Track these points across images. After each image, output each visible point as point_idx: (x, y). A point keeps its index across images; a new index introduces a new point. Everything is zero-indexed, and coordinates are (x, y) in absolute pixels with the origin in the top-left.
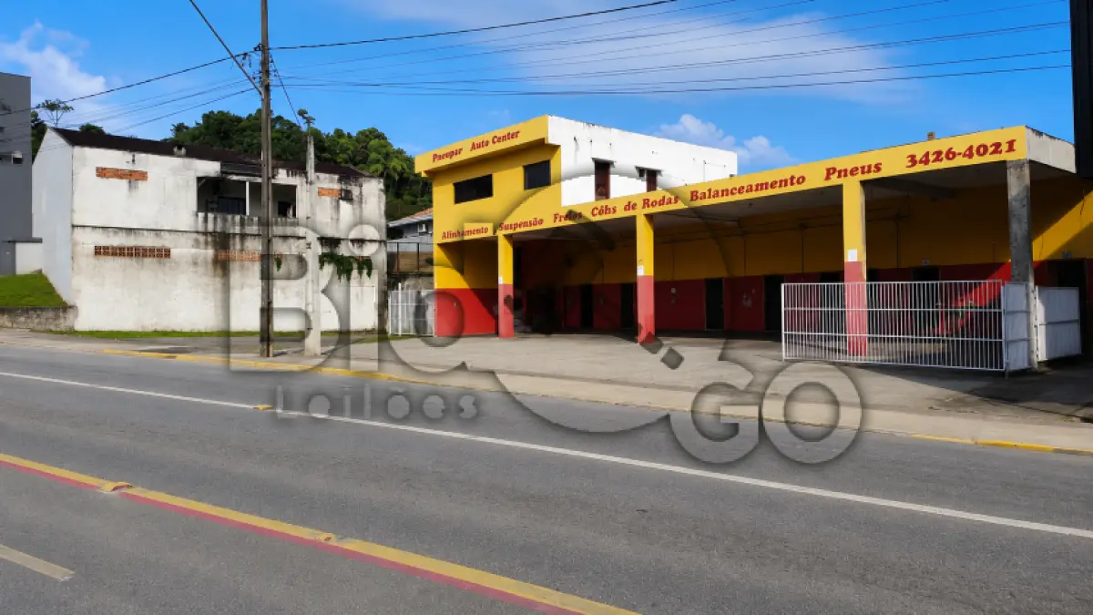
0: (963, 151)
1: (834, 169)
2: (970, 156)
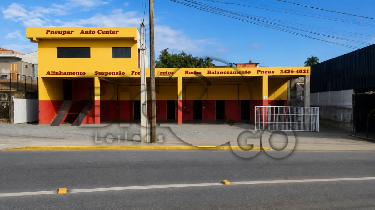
0: (296, 71)
1: (260, 71)
2: (298, 73)
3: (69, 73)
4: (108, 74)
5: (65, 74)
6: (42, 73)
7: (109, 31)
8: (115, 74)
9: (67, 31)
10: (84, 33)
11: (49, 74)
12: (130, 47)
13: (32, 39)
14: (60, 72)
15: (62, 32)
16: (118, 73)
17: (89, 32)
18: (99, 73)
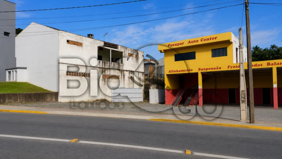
3: (182, 70)
4: (208, 70)
5: (180, 71)
6: (166, 71)
7: (209, 38)
8: (213, 69)
9: (180, 43)
10: (190, 43)
11: (170, 72)
12: (226, 48)
13: (161, 51)
14: (177, 70)
15: (177, 44)
16: (216, 68)
17: (194, 42)
18: (201, 69)
